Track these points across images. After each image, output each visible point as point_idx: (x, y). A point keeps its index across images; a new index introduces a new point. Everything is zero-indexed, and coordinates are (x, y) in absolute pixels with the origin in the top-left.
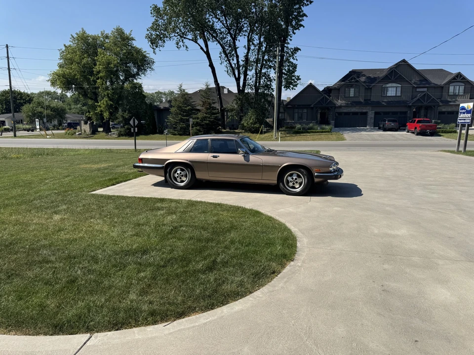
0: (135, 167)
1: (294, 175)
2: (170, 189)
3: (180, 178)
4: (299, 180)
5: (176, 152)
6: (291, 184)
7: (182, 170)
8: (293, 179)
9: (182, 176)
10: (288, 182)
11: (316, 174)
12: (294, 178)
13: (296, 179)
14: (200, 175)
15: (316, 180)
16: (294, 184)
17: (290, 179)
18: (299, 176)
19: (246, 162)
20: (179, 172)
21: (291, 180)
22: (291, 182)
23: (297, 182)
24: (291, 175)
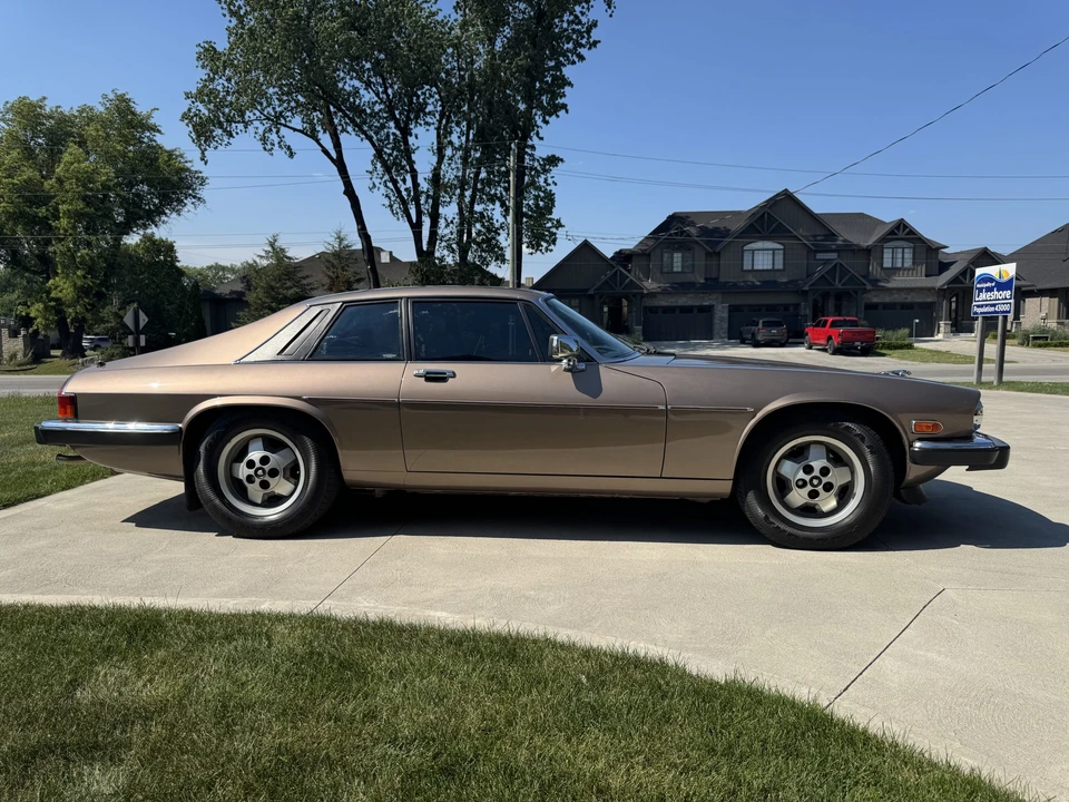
0: (46, 437)
1: (813, 450)
2: (212, 535)
3: (265, 485)
4: (838, 477)
5: (239, 363)
6: (800, 496)
7: (272, 445)
8: (808, 470)
9: (273, 473)
11: (918, 444)
12: (817, 465)
13: (825, 471)
14: (359, 467)
16: (813, 494)
17: (790, 470)
18: (838, 458)
19: (583, 399)
20: (255, 455)
21: (801, 475)
22: (800, 484)
23: (828, 487)
24: (800, 454)
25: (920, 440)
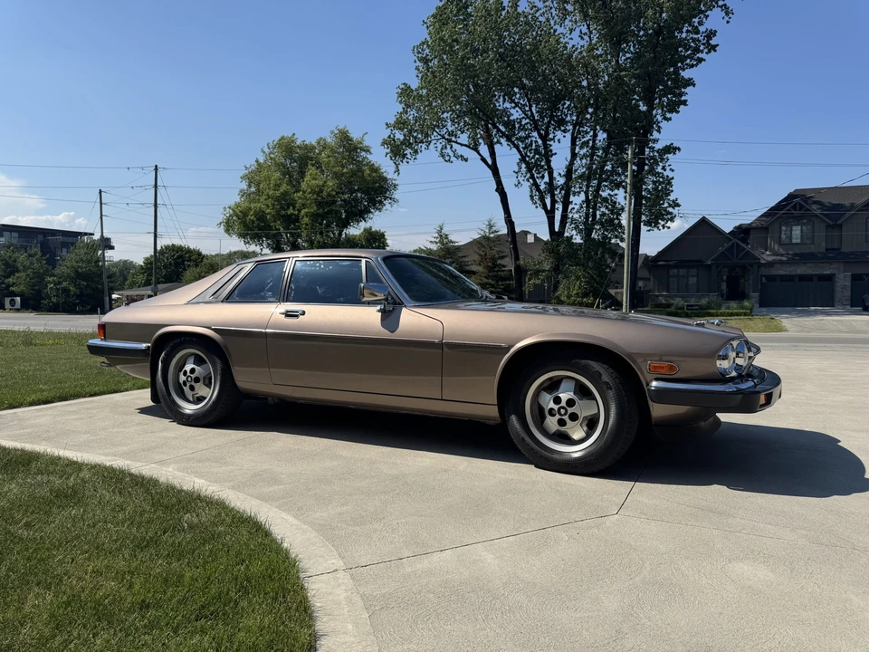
1: (564, 385)
3: (192, 388)
4: (584, 409)
5: (189, 303)
6: (552, 424)
7: (199, 361)
8: (557, 400)
9: (197, 380)
10: (540, 414)
11: (654, 384)
12: (564, 396)
13: (571, 403)
14: (245, 378)
15: (658, 411)
16: (562, 423)
17: (548, 402)
18: (583, 392)
19: (385, 334)
20: (188, 367)
21: (552, 405)
22: (551, 412)
23: (574, 417)
24: (553, 386)
25: (657, 379)
